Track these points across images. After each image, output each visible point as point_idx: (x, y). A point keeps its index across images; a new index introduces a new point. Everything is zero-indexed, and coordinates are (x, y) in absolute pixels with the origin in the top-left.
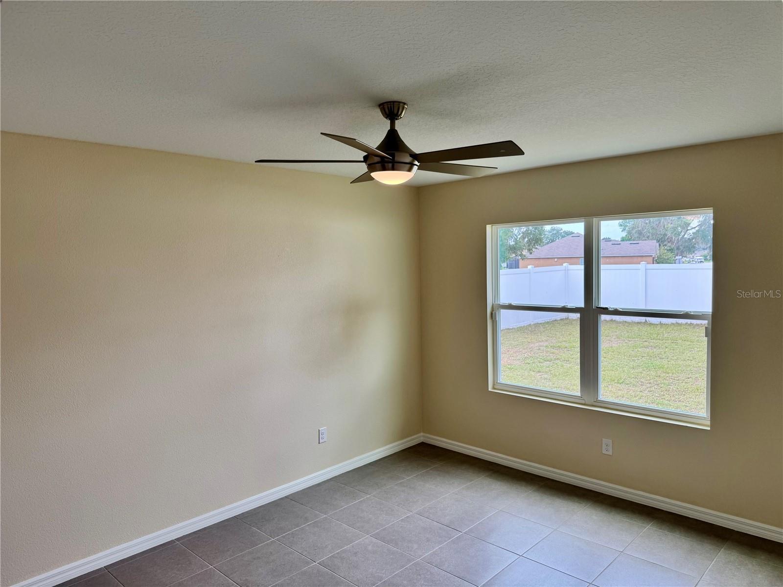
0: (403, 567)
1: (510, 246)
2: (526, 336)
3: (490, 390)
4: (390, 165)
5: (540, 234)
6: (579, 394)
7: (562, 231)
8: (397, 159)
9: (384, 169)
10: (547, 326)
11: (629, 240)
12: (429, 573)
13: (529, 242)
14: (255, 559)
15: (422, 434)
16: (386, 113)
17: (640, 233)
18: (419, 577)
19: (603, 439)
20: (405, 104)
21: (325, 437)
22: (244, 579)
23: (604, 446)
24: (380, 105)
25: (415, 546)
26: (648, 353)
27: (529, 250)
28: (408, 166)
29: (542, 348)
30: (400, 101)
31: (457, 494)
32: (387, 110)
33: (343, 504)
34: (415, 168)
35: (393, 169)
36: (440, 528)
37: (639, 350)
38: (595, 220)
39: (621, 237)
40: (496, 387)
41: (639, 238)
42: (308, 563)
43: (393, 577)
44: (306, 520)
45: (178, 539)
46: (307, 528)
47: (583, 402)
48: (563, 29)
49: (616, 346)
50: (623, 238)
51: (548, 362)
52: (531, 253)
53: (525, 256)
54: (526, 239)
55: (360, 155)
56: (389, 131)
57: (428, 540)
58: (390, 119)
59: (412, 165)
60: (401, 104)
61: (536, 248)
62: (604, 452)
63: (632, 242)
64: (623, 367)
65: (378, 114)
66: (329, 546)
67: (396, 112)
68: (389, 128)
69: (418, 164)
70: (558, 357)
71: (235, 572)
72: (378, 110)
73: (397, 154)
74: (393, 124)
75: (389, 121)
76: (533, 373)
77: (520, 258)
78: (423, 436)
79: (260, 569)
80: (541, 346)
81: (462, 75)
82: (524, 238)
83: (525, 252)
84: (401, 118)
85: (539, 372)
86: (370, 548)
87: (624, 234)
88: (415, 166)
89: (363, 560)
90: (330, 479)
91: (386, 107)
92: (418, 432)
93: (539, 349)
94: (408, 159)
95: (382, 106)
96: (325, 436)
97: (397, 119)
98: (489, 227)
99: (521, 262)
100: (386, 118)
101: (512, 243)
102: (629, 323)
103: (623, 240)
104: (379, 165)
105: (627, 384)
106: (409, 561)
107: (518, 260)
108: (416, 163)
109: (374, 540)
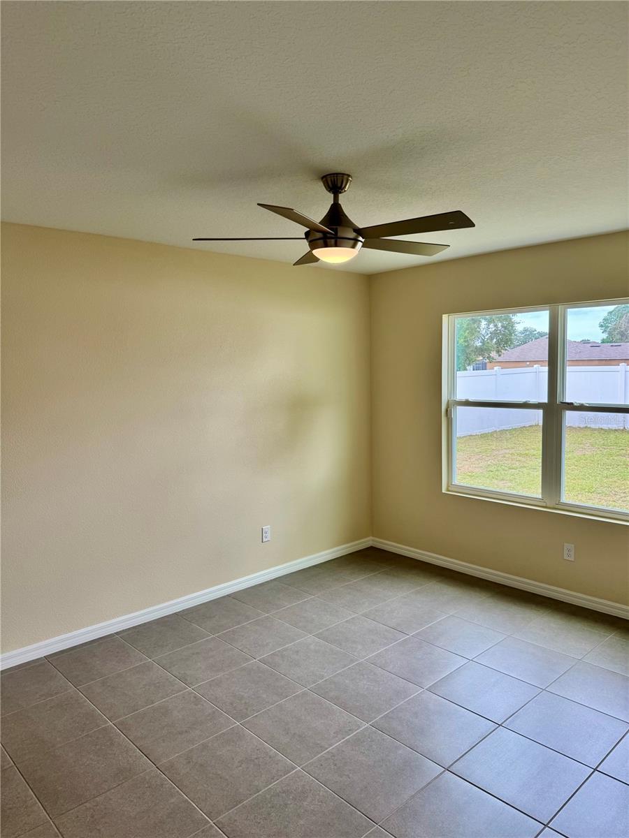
0: (345, 666)
1: (476, 348)
2: (491, 443)
3: (443, 491)
4: (333, 241)
5: (511, 334)
6: (540, 497)
7: (535, 332)
8: (340, 234)
9: (326, 245)
10: (514, 432)
11: (611, 342)
12: (372, 674)
13: (498, 343)
14: (193, 654)
15: (371, 538)
16: (328, 185)
17: (622, 334)
18: (362, 677)
19: (565, 544)
20: (349, 176)
21: (268, 537)
22: (183, 672)
23: (566, 552)
24: (322, 178)
25: (360, 647)
26: (624, 461)
27: (498, 352)
28: (352, 242)
29: (507, 456)
30: (343, 172)
31: (405, 598)
32: (330, 183)
33: (286, 604)
34: (360, 244)
35: (336, 245)
36: (386, 631)
37: (616, 458)
38: (561, 308)
39: (602, 339)
40: (450, 488)
41: (621, 340)
42: (247, 660)
43: (335, 676)
44: (248, 618)
45: (117, 633)
46: (248, 626)
47: (544, 505)
48: (513, 86)
49: (590, 453)
50: (604, 339)
51: (513, 470)
52: (500, 356)
53: (493, 358)
54: (495, 340)
55: (301, 230)
56: (332, 205)
57: (373, 642)
58: (333, 193)
59: (356, 241)
60: (346, 177)
61: (506, 350)
62: (566, 557)
63: (614, 344)
64: (595, 476)
65: (320, 188)
66: (270, 644)
67: (339, 185)
68: (332, 203)
69: (363, 240)
70: (525, 465)
71: (174, 666)
72: (321, 184)
73: (339, 229)
74: (336, 198)
75: (333, 195)
76: (496, 481)
77: (488, 361)
78: (373, 540)
79: (199, 664)
80: (506, 453)
81: (408, 142)
82: (492, 339)
83: (493, 354)
84: (345, 191)
85: (503, 480)
86: (312, 647)
87: (605, 336)
88: (360, 243)
89: (304, 658)
90: (274, 580)
91: (329, 179)
92: (369, 536)
93: (504, 457)
94: (353, 235)
95: (324, 179)
96: (269, 535)
97: (340, 193)
98: (445, 317)
99: (488, 365)
100: (329, 191)
101: (478, 344)
102: (606, 431)
103: (603, 342)
104: (321, 242)
105: (599, 494)
106: (352, 661)
107: (486, 363)
108: (361, 239)
109: (317, 640)
